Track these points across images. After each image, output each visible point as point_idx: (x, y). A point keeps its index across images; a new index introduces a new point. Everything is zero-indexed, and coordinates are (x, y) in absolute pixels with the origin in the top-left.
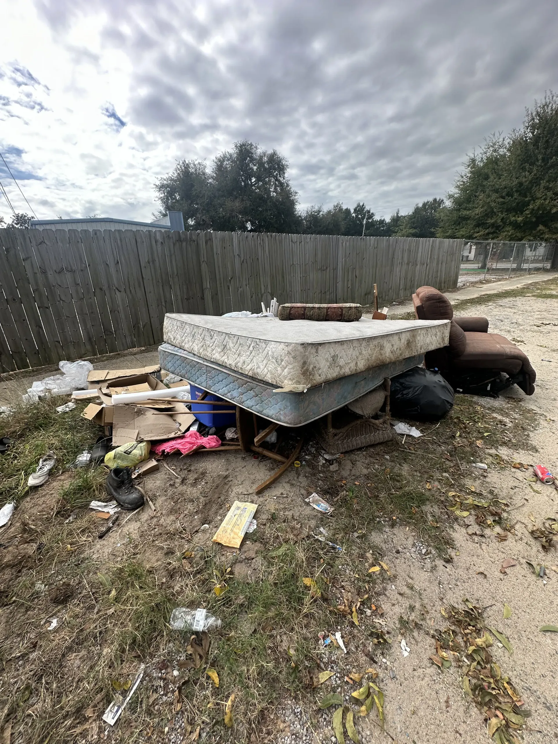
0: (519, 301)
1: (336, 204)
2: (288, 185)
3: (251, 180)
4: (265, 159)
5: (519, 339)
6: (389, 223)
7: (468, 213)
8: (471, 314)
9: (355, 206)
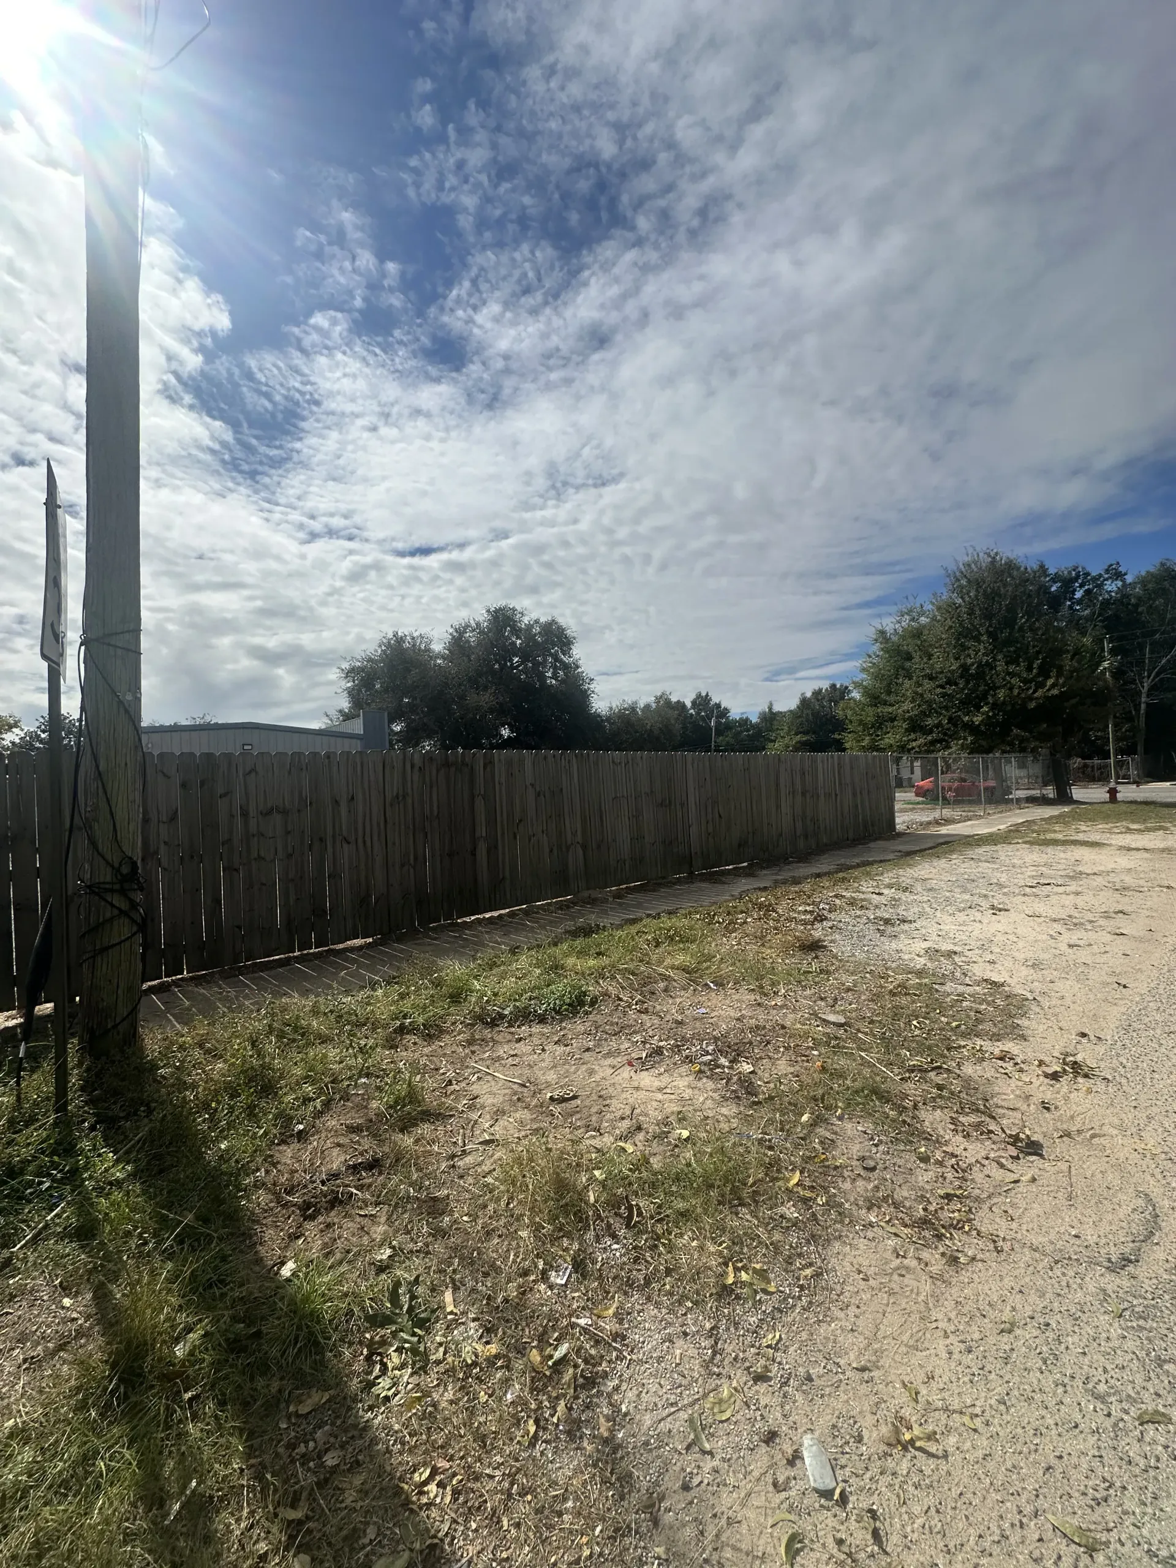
0: (1003, 851)
1: (659, 694)
2: (578, 667)
3: (511, 660)
4: (536, 629)
5: (1001, 906)
6: (757, 724)
7: (890, 710)
8: (922, 873)
9: (693, 696)
